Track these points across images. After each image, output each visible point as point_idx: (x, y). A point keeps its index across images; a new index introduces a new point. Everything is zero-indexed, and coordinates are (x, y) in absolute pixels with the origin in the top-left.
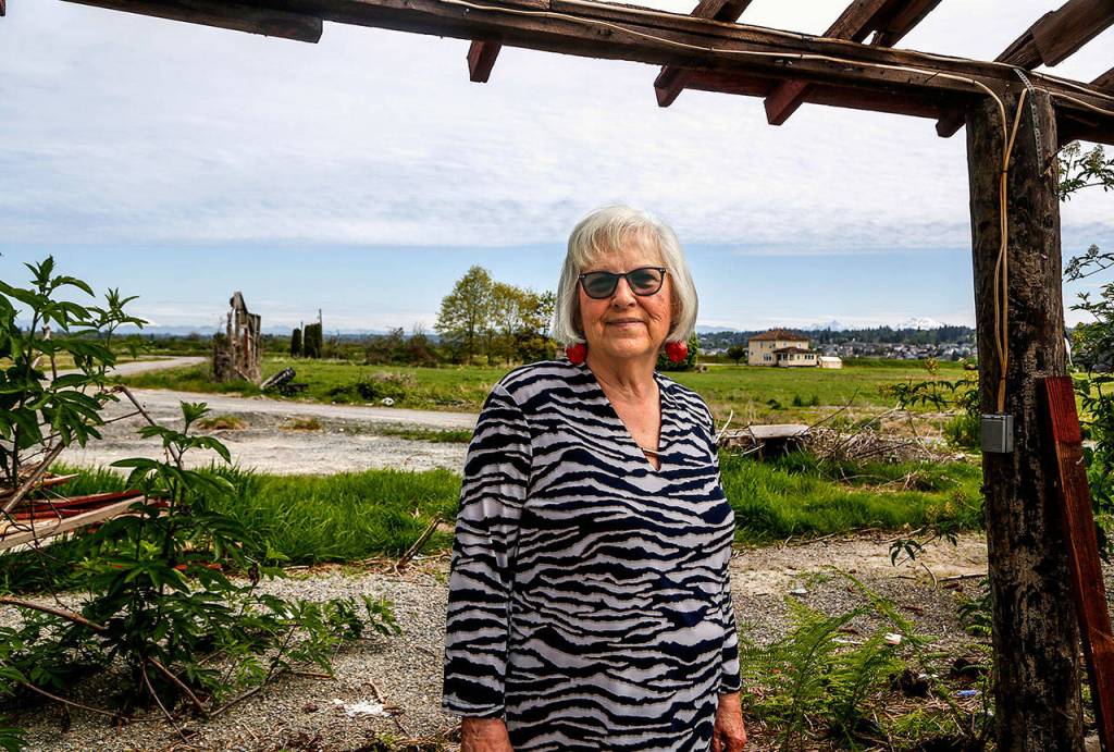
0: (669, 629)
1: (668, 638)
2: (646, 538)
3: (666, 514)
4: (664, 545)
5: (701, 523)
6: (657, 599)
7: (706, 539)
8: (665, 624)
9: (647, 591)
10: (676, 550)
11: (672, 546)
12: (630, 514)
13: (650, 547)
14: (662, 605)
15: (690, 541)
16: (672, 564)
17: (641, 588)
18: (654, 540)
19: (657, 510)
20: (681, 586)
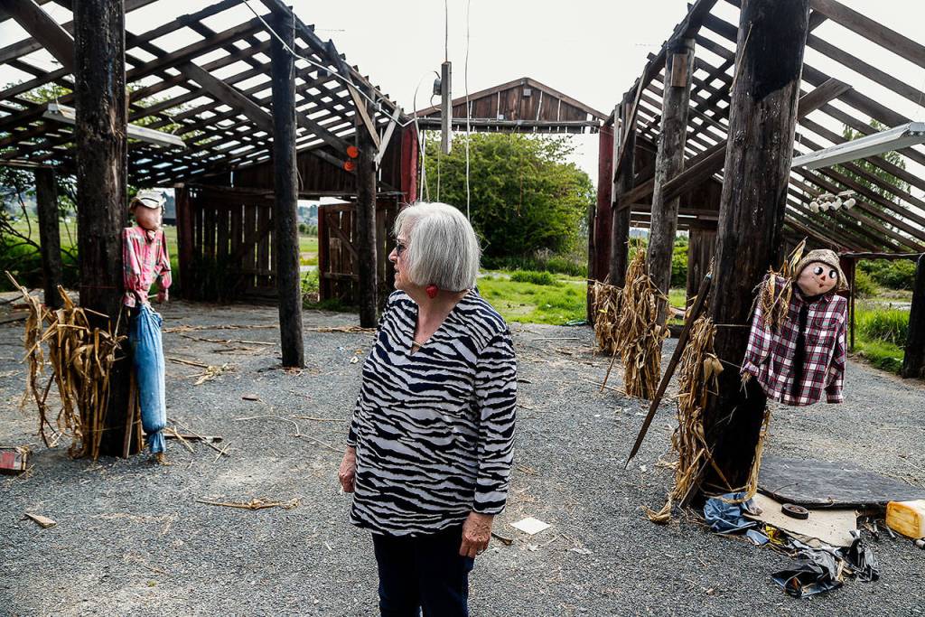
0: (374, 435)
1: (374, 439)
2: (376, 385)
3: (392, 377)
4: (384, 393)
5: (407, 389)
6: (374, 418)
7: (407, 398)
8: (373, 431)
9: (370, 411)
10: (390, 398)
11: (388, 395)
12: (373, 371)
13: (377, 391)
14: (375, 422)
15: (398, 396)
16: (387, 404)
17: (369, 409)
18: (380, 388)
19: (388, 374)
20: (390, 417)
